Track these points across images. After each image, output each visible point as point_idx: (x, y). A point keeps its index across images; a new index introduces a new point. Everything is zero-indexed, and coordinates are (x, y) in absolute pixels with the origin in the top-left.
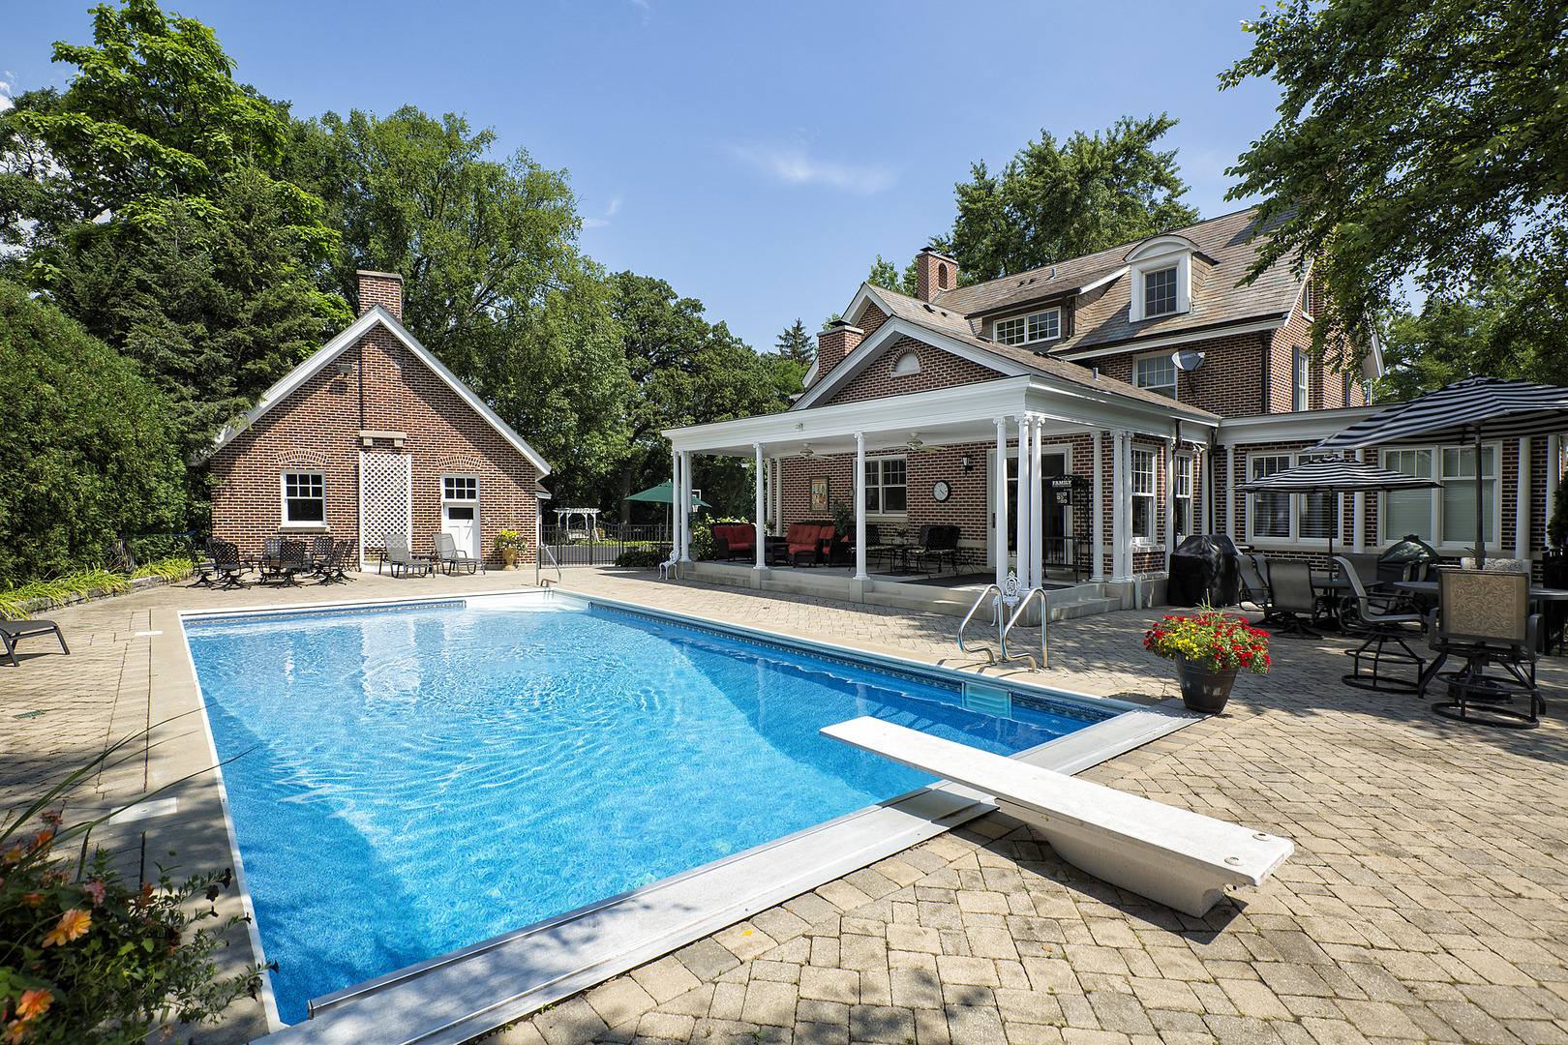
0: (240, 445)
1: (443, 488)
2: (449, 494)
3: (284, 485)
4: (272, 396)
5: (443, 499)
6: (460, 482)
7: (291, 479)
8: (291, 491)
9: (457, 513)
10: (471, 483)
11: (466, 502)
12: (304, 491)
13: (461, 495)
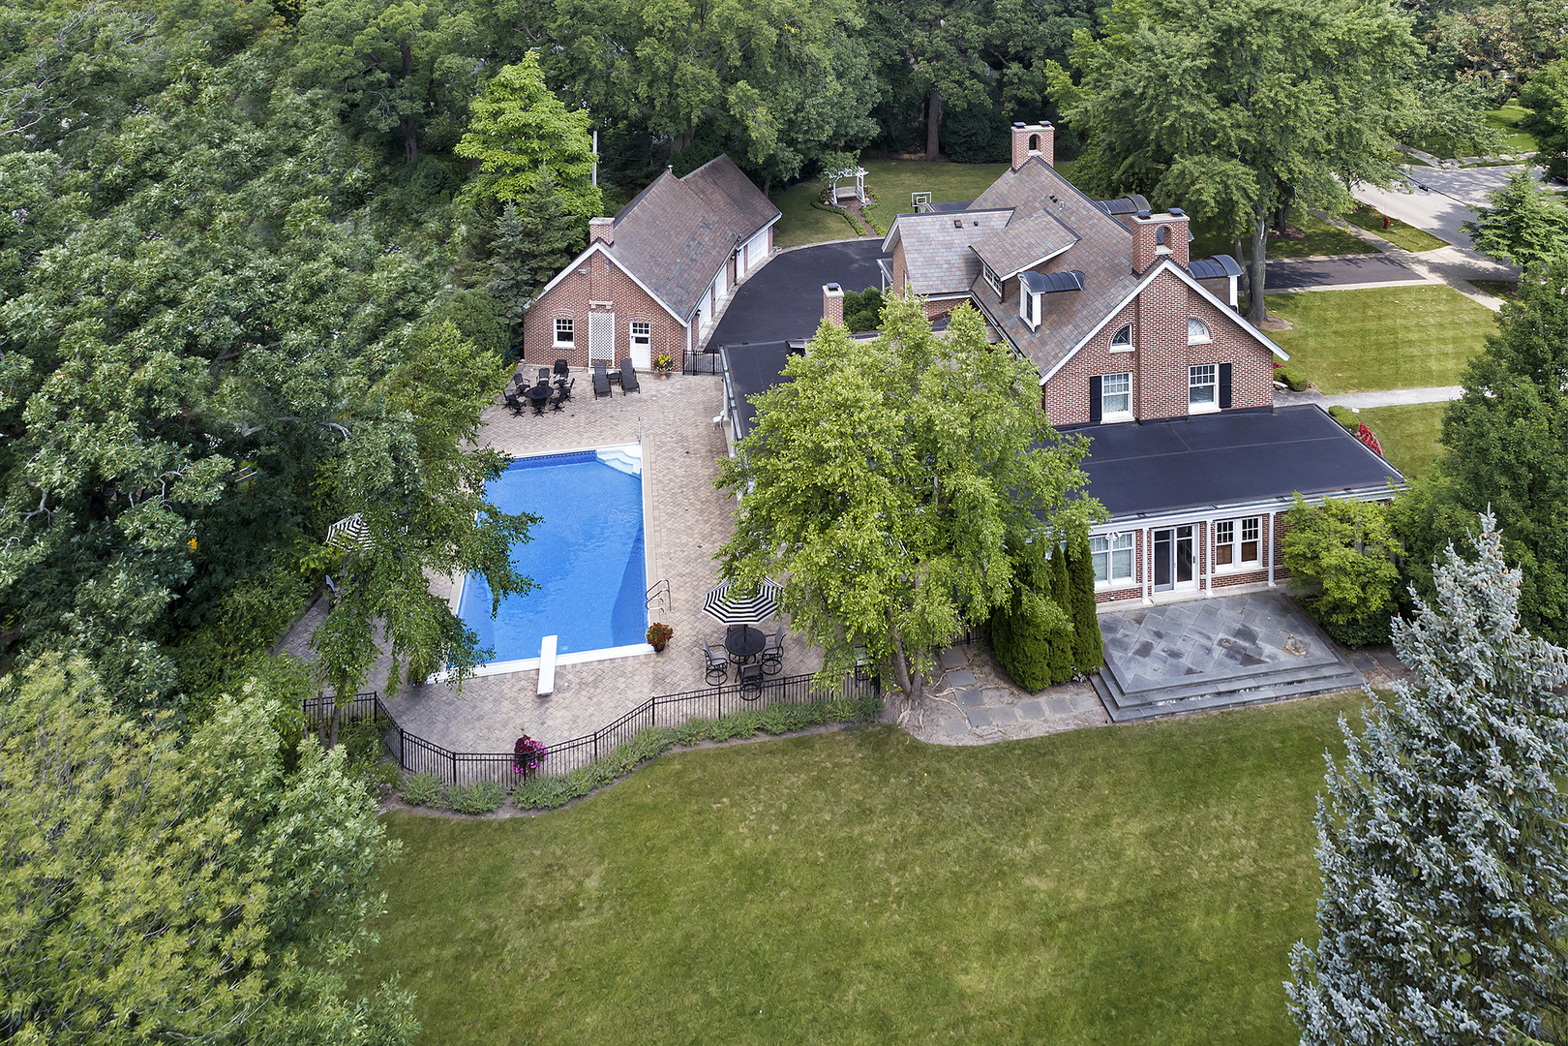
0: (533, 307)
1: (631, 328)
2: (635, 331)
3: (555, 324)
4: (548, 288)
5: (631, 334)
6: (641, 325)
7: (559, 321)
8: (559, 328)
9: (639, 340)
10: (647, 326)
11: (644, 335)
12: (565, 328)
13: (641, 332)
